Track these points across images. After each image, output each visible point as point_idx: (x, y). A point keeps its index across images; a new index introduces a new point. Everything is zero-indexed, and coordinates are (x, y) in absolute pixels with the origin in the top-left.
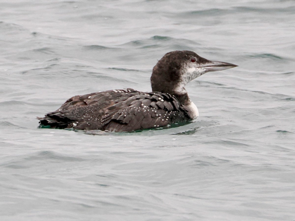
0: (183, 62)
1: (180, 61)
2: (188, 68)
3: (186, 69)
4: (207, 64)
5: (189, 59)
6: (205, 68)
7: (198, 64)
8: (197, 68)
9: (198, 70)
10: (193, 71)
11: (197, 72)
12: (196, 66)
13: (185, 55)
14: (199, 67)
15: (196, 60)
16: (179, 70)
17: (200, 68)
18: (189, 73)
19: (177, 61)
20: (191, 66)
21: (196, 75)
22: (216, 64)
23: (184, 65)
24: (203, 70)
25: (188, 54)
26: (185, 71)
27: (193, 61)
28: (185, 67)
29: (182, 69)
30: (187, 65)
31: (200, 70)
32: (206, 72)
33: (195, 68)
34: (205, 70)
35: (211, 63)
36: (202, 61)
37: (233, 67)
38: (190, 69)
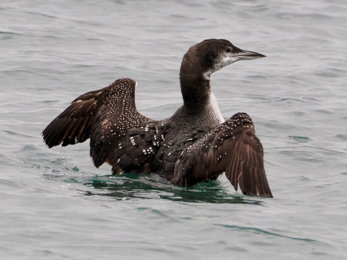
0: (220, 52)
1: (217, 50)
2: (223, 58)
3: (221, 58)
4: (240, 54)
5: (225, 49)
6: (238, 57)
7: (233, 54)
8: (231, 58)
9: (231, 59)
10: (227, 60)
11: (231, 61)
12: (230, 55)
13: (223, 45)
14: (232, 57)
15: (232, 50)
16: (214, 59)
17: (234, 57)
18: (224, 63)
19: (215, 50)
20: (226, 56)
21: (229, 63)
22: (248, 54)
23: (220, 54)
24: (236, 58)
25: (225, 45)
26: (221, 61)
27: (228, 51)
28: (221, 57)
29: (218, 59)
30: (223, 55)
31: (233, 59)
32: (238, 60)
33: (229, 58)
34: (238, 59)
35: (244, 53)
36: (236, 50)
37: (262, 57)
38: (225, 58)
